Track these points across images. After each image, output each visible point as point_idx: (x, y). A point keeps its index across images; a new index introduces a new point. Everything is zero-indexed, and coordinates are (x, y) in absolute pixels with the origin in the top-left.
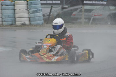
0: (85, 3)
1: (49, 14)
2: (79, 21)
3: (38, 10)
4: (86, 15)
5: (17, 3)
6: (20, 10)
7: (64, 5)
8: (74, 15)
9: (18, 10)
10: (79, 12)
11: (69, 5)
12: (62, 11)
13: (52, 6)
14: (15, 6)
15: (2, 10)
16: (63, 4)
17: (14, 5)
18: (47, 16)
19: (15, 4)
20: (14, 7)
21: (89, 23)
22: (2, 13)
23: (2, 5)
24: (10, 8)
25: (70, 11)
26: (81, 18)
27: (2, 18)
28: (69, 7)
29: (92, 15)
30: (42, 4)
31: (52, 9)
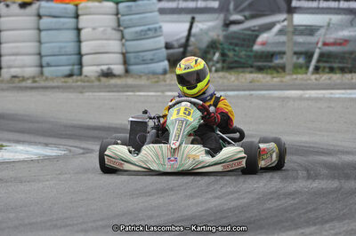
0: (295, 8)
1: (183, 41)
2: (277, 61)
3: (149, 30)
4: (300, 43)
5: (86, 8)
6: (94, 29)
7: (231, 14)
8: (263, 44)
9: (90, 29)
10: (276, 35)
11: (247, 13)
12: (225, 33)
13: (193, 18)
14: (81, 18)
15: (40, 30)
16: (228, 10)
17: (77, 16)
18: (180, 47)
19: (80, 12)
20: (77, 23)
21: (308, 67)
22: (40, 42)
23: (40, 16)
24: (64, 24)
25: (250, 32)
26: (284, 53)
27: (39, 54)
28: (247, 18)
29: (317, 43)
30: (162, 11)
31: (195, 25)
